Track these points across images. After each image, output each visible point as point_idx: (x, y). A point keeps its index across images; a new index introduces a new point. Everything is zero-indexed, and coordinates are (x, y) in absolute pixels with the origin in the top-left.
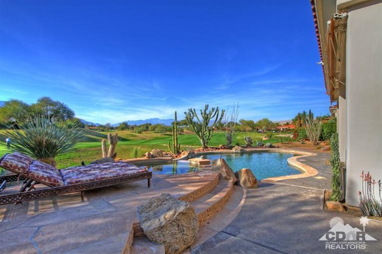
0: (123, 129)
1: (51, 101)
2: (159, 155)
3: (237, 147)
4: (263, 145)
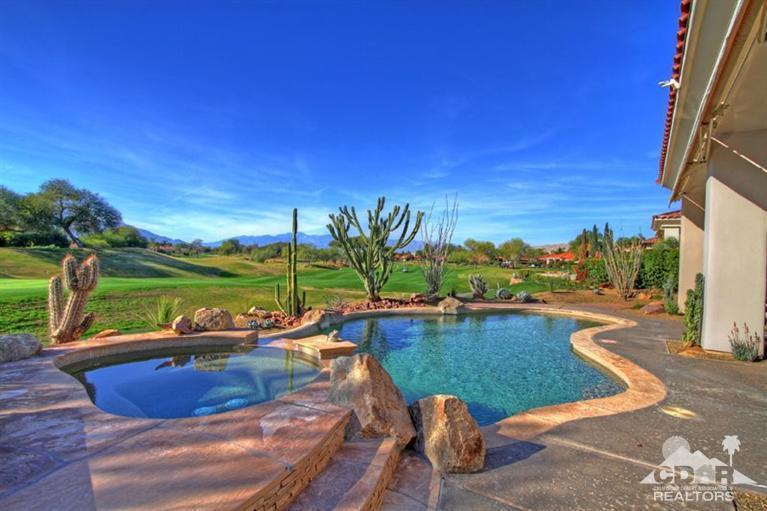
0: (228, 252)
1: (71, 188)
2: (217, 323)
3: (449, 300)
4: (510, 297)
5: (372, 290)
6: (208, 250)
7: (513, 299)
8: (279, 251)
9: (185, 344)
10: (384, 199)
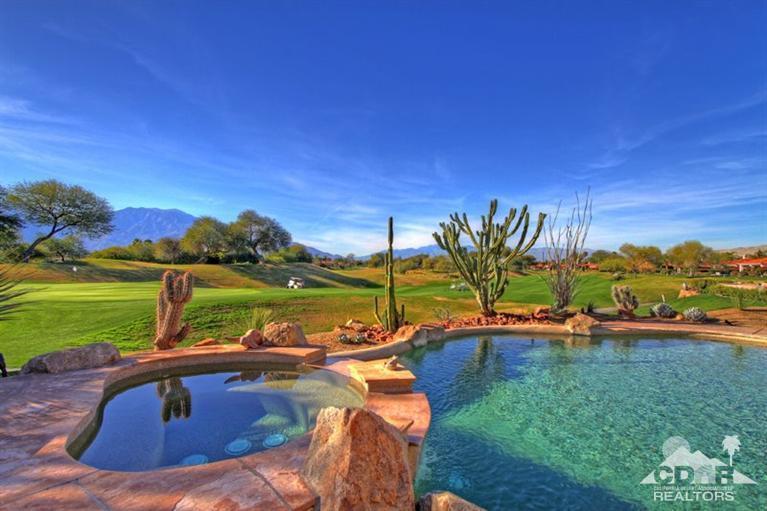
0: (376, 265)
2: (284, 339)
3: (579, 317)
4: (674, 315)
5: (485, 303)
6: (360, 264)
7: (678, 318)
8: (420, 263)
9: (249, 359)
10: (496, 201)
